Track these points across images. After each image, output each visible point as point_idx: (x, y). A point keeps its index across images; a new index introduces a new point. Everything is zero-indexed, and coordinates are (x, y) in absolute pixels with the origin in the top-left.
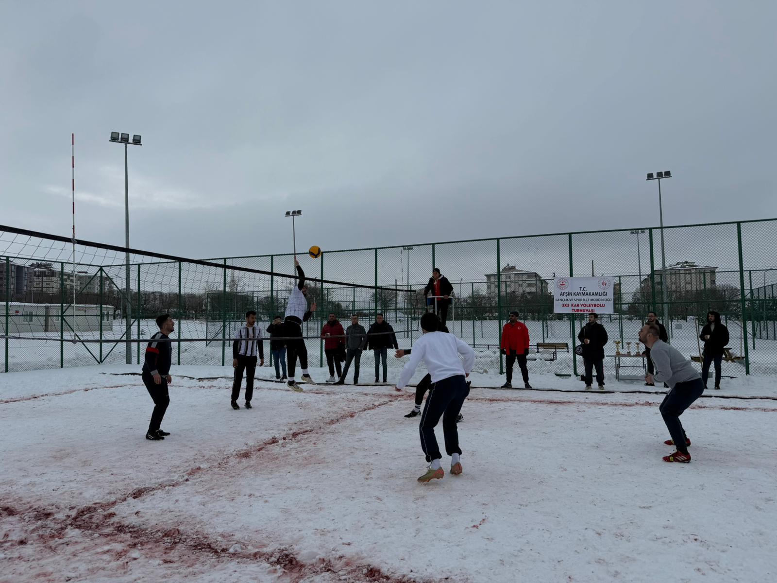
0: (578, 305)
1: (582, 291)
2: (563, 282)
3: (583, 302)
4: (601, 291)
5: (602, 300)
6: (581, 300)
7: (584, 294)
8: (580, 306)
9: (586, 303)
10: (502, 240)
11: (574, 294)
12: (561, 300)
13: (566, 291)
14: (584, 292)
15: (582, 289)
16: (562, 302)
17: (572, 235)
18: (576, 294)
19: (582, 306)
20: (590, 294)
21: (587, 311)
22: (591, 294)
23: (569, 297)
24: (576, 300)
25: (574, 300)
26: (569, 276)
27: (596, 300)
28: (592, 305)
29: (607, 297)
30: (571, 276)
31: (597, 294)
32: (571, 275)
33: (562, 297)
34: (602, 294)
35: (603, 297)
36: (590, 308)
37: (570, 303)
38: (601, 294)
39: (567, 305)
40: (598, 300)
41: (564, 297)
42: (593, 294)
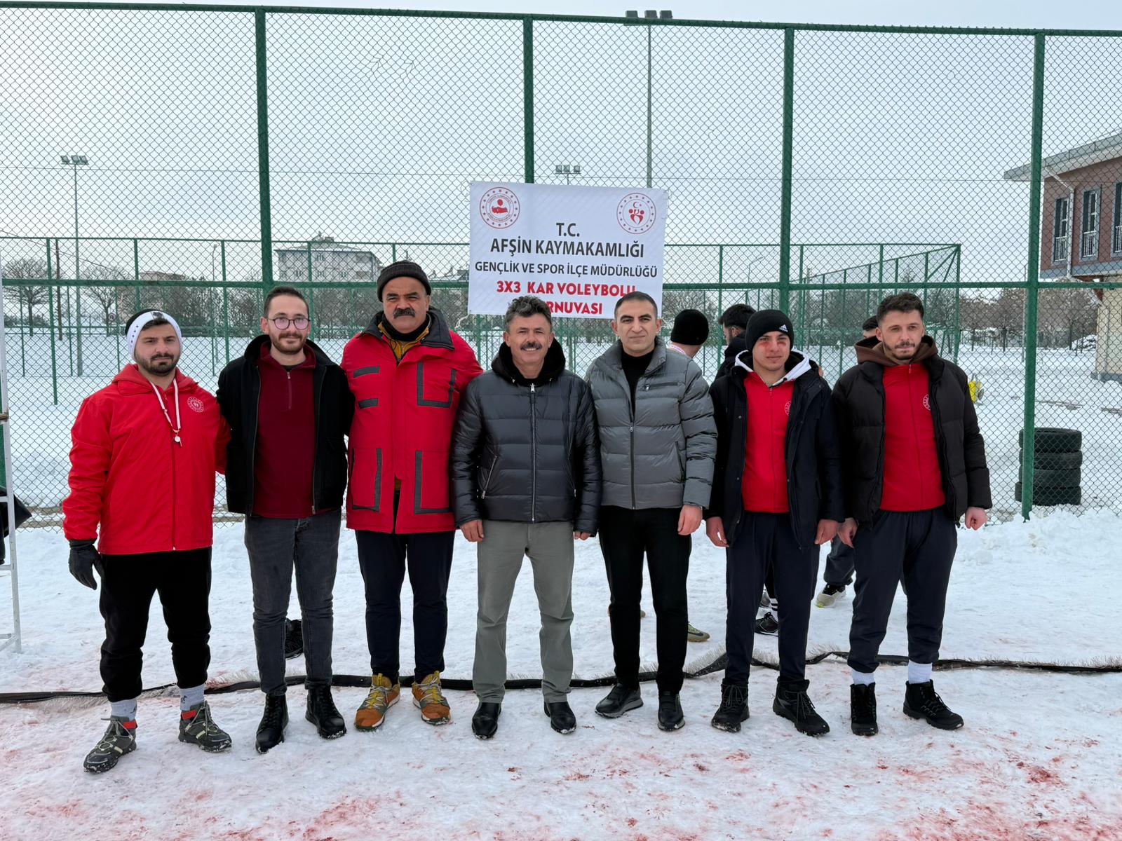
0: (550, 288)
1: (563, 239)
2: (500, 202)
3: (565, 278)
4: (624, 240)
5: (626, 271)
6: (560, 269)
7: (569, 248)
8: (556, 289)
9: (574, 279)
10: (276, 15)
11: (539, 247)
12: (494, 267)
13: (510, 234)
14: (569, 239)
15: (564, 229)
16: (494, 277)
17: (535, 23)
18: (544, 247)
19: (561, 290)
20: (589, 248)
21: (578, 309)
22: (594, 249)
23: (521, 258)
24: (544, 269)
25: (536, 269)
26: (523, 180)
27: (609, 271)
28: (596, 289)
29: (641, 262)
30: (527, 181)
31: (613, 250)
32: (530, 177)
33: (496, 257)
34: (629, 250)
35: (630, 262)
36: (589, 300)
37: (523, 278)
38: (624, 251)
39: (513, 287)
40: (615, 271)
41: (505, 257)
42: (600, 250)
